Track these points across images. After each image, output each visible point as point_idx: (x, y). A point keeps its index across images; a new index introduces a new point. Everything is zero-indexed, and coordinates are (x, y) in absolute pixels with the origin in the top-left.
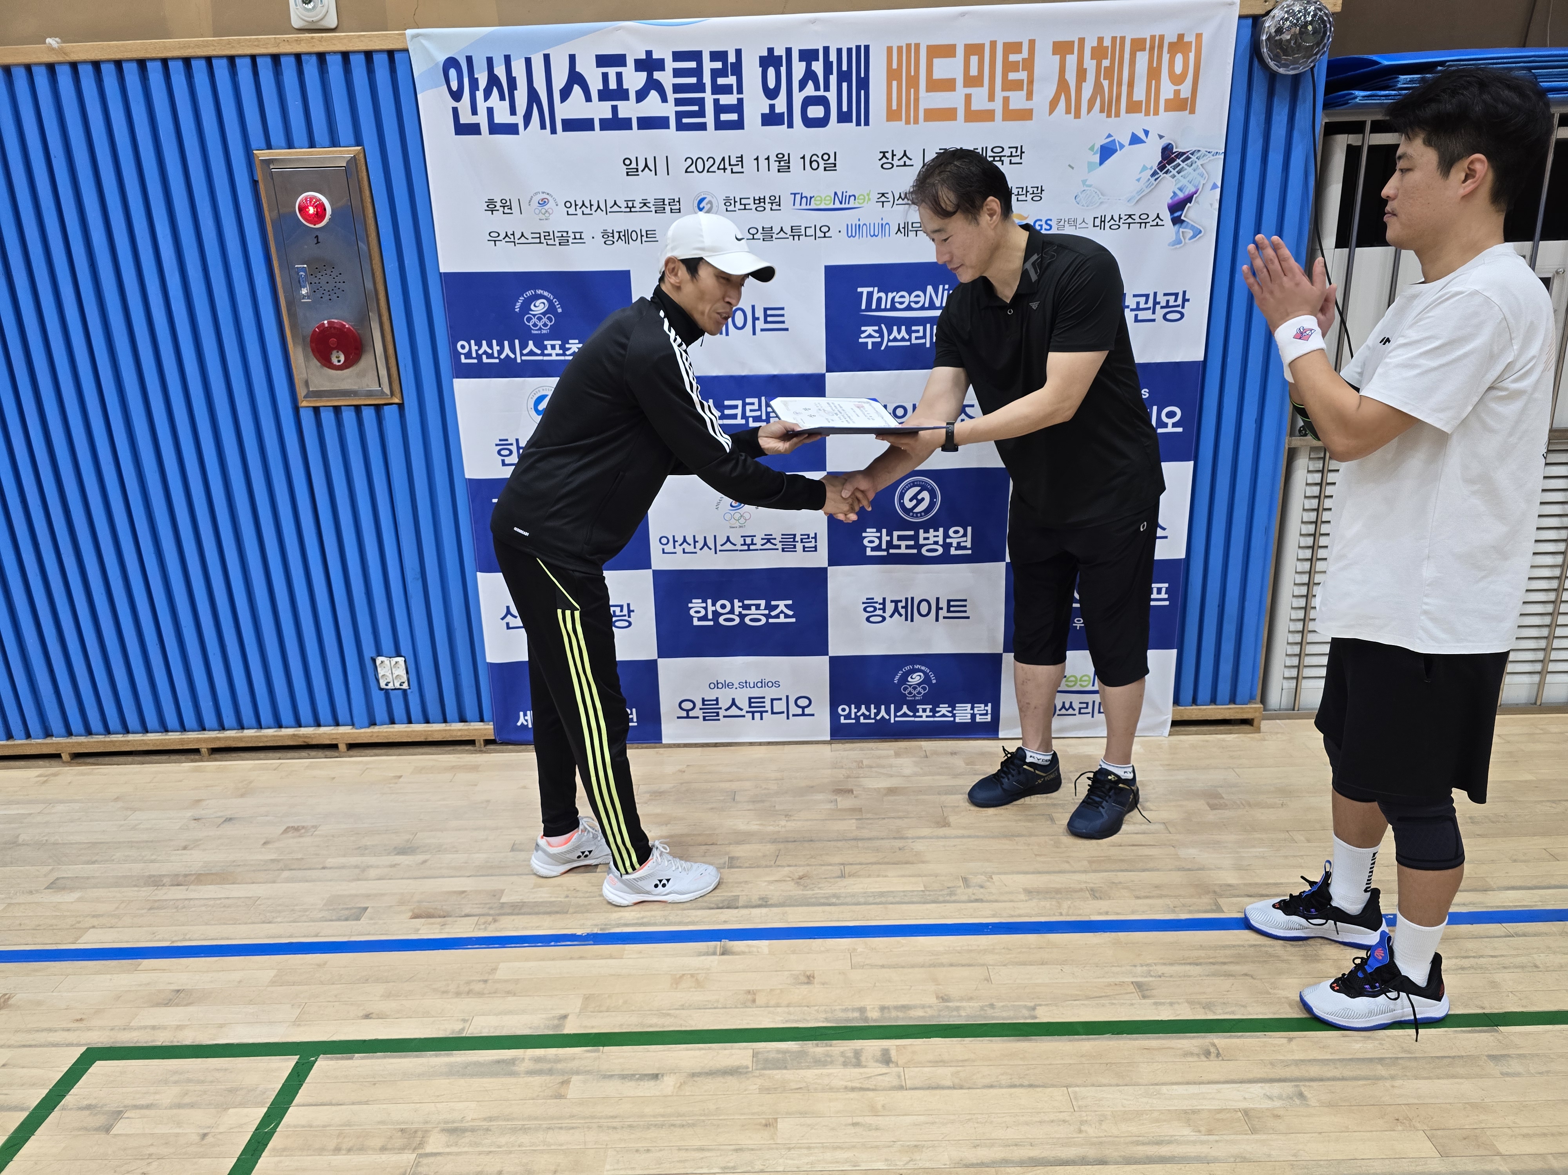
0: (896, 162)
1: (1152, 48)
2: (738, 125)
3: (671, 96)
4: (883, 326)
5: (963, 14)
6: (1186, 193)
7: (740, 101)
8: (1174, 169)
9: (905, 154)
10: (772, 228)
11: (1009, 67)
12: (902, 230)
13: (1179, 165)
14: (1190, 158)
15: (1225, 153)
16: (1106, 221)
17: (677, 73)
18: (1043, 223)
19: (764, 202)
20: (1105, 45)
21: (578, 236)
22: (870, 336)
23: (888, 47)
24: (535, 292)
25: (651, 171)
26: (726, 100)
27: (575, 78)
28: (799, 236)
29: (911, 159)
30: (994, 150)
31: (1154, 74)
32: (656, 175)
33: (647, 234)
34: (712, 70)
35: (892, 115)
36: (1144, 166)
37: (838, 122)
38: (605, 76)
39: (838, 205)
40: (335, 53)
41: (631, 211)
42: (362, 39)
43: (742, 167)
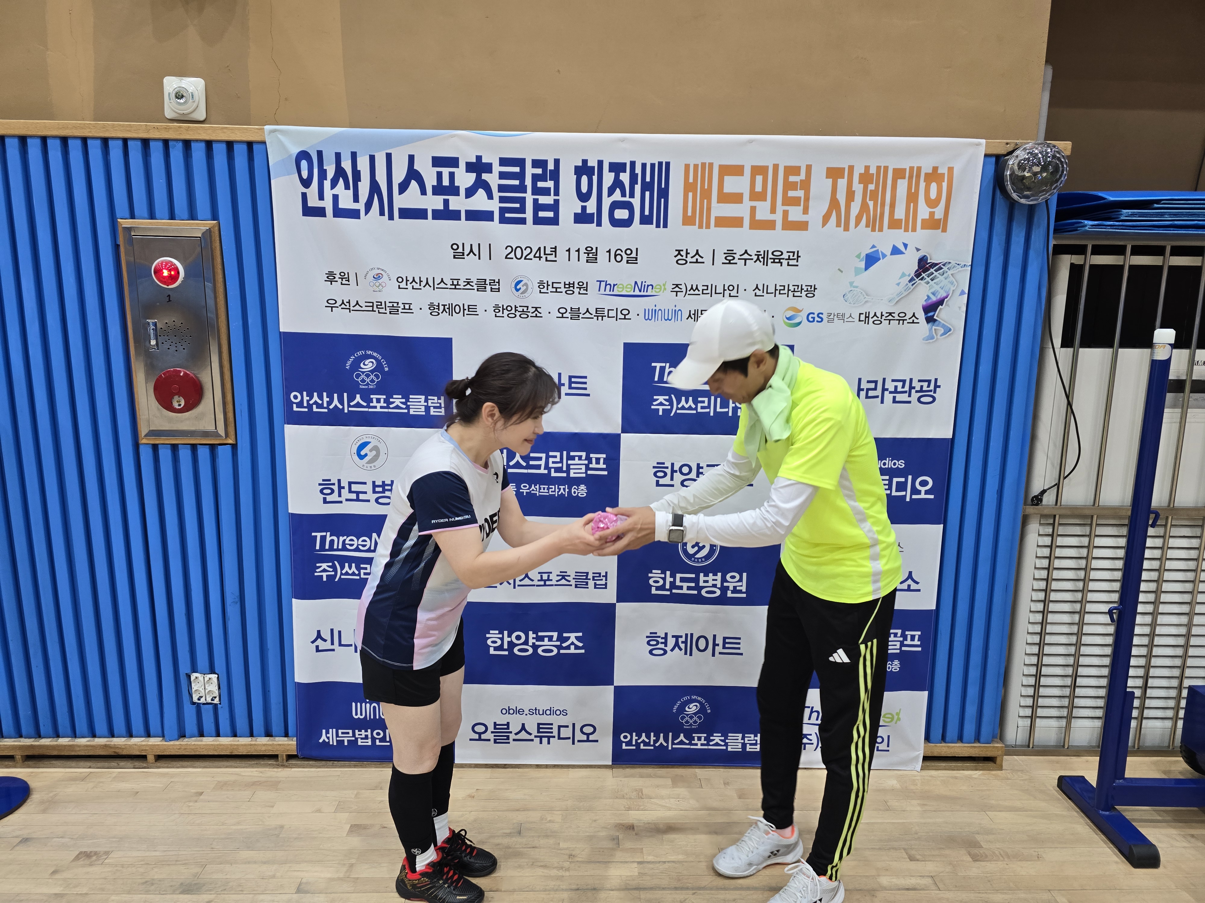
0: (689, 259)
1: (911, 177)
2: (554, 221)
3: (496, 194)
4: (673, 396)
5: (751, 141)
6: (939, 297)
7: (557, 202)
8: (928, 277)
9: (697, 253)
10: (579, 308)
11: (789, 186)
12: (693, 316)
13: (933, 273)
14: (942, 268)
15: (972, 265)
16: (871, 316)
17: (502, 175)
18: (815, 316)
19: (573, 287)
20: (871, 172)
21: (407, 306)
22: (661, 404)
23: (686, 165)
24: (365, 352)
25: (475, 255)
26: (544, 200)
27: (413, 175)
28: (602, 317)
29: (702, 258)
30: (774, 253)
31: (912, 198)
32: (479, 259)
33: (469, 308)
34: (533, 175)
35: (688, 221)
36: (903, 273)
37: (640, 224)
38: (439, 175)
39: (637, 293)
40: (201, 141)
41: (455, 288)
42: (225, 130)
43: (556, 257)
